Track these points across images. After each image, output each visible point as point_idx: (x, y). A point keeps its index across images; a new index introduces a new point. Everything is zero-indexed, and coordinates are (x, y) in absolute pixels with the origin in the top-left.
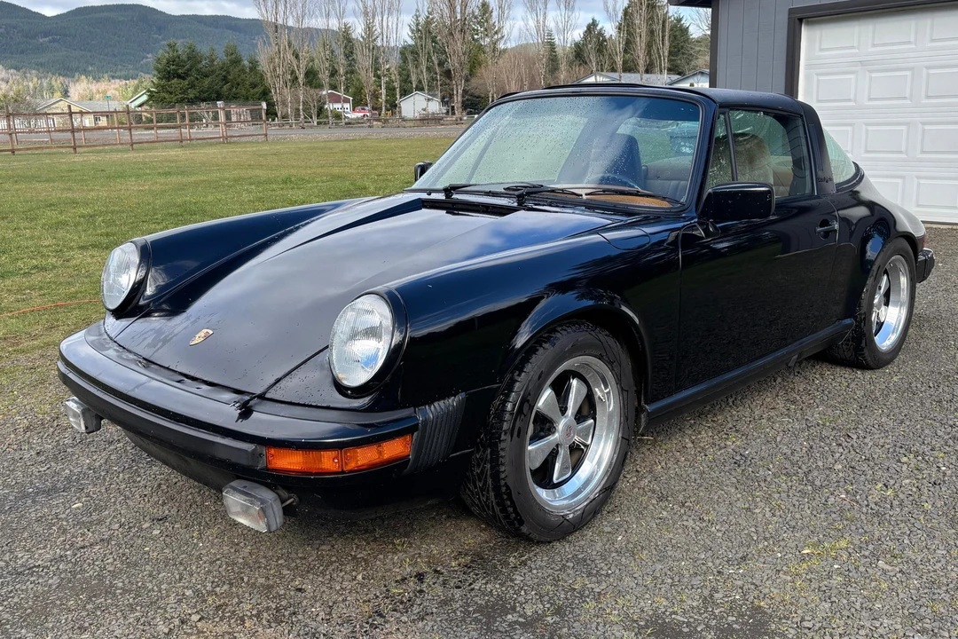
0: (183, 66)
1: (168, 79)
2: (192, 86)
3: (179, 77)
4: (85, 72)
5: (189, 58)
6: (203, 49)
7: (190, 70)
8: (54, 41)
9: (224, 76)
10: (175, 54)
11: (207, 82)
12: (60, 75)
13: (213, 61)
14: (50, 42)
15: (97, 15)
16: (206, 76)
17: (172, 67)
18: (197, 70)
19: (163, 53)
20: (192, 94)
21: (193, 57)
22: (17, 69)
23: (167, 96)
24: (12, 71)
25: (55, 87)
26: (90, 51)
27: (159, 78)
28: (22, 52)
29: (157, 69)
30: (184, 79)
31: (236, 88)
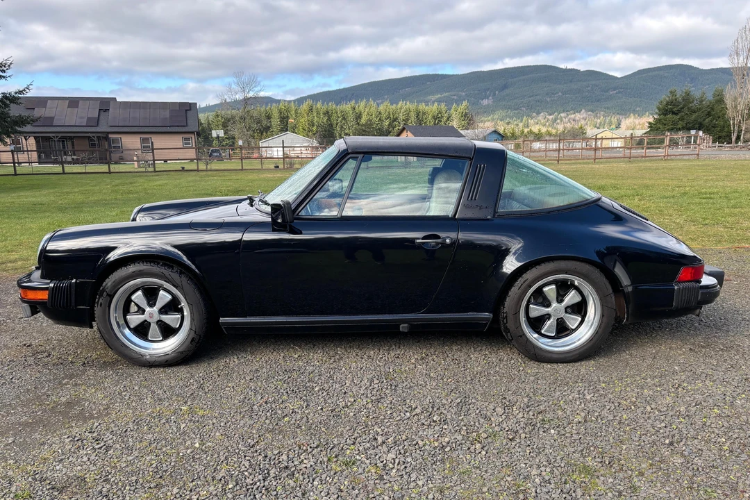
0: (678, 106)
1: (665, 115)
2: (682, 119)
3: (674, 113)
4: (634, 112)
5: (684, 100)
6: (696, 93)
7: (683, 108)
8: (620, 92)
9: (709, 112)
10: (674, 98)
11: (693, 117)
12: (618, 114)
13: (702, 101)
14: (617, 93)
15: (649, 74)
16: (695, 112)
17: (669, 107)
18: (688, 108)
19: (664, 97)
20: (680, 125)
21: (687, 98)
22: (593, 111)
23: (661, 126)
24: (590, 113)
25: (613, 122)
26: (640, 98)
27: (659, 115)
28: (598, 101)
29: (658, 108)
30: (676, 114)
31: (716, 120)
